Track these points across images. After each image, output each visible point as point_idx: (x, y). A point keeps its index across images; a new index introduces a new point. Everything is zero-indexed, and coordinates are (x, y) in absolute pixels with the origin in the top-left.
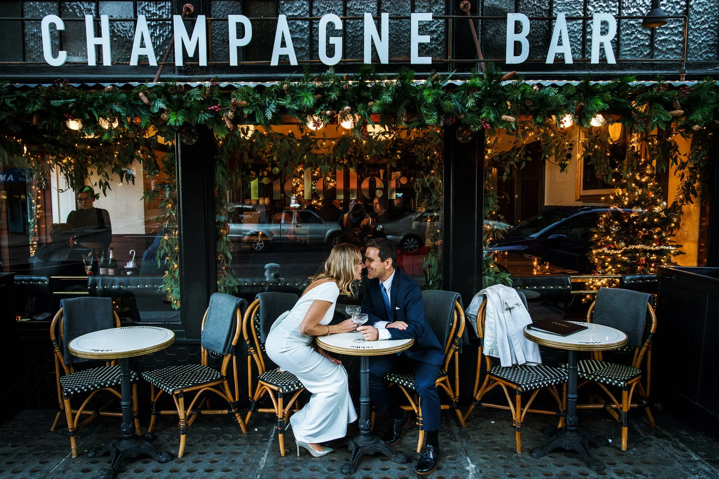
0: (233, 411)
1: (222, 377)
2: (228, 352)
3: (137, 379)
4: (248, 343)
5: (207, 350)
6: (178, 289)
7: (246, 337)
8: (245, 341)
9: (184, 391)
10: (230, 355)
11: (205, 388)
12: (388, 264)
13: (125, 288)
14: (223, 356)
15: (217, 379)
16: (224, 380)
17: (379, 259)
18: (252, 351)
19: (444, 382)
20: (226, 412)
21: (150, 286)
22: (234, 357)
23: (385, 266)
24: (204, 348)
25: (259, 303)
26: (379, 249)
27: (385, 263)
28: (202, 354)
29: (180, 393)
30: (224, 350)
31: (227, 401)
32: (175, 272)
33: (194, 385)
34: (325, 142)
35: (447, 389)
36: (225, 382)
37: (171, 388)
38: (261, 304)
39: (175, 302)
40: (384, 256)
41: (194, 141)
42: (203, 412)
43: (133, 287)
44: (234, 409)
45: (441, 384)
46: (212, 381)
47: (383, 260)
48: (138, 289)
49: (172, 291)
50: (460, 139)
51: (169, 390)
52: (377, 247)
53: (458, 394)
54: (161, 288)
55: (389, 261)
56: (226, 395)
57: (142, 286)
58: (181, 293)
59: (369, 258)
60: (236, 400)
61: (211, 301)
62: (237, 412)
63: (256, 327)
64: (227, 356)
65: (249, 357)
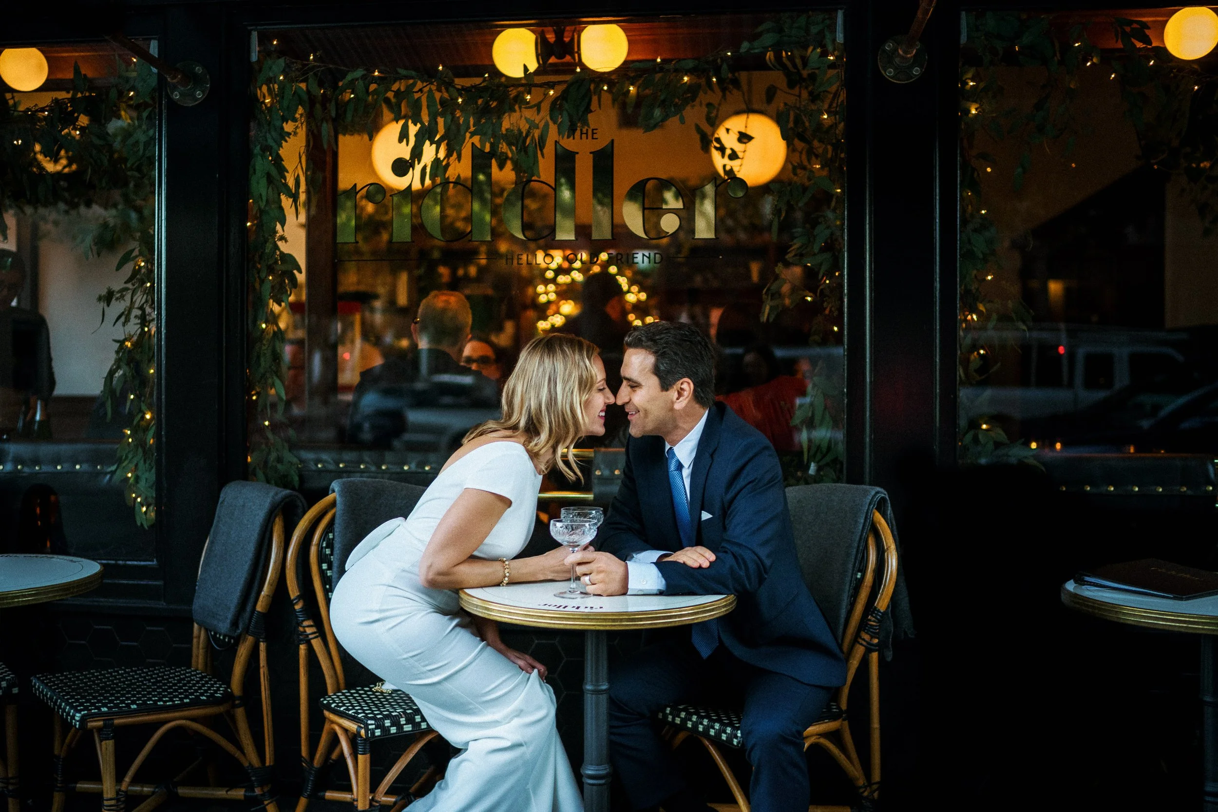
0: (258, 791)
1: (228, 697)
2: (247, 630)
3: (15, 690)
4: (298, 607)
5: (207, 630)
6: (152, 476)
7: (293, 591)
8: (291, 604)
9: (116, 722)
10: (250, 639)
11: (176, 720)
12: (680, 394)
13: (26, 470)
14: (238, 640)
15: (213, 701)
16: (234, 706)
17: (654, 381)
18: (309, 631)
19: (834, 736)
20: (239, 793)
21: (86, 467)
22: (262, 646)
23: (673, 403)
24: (200, 625)
25: (333, 504)
26: (655, 353)
27: (673, 394)
28: (195, 640)
29: (105, 726)
30: (235, 624)
31: (241, 765)
32: (146, 429)
33: (144, 709)
34: (529, 93)
35: (842, 758)
36: (240, 713)
37: (79, 711)
38: (339, 508)
39: (144, 509)
40: (668, 372)
41: (199, 95)
42: (182, 791)
43: (46, 468)
44: (261, 786)
45: (822, 741)
46: (196, 703)
47: (665, 386)
48: (59, 473)
49: (137, 479)
50: (889, 73)
51: (73, 717)
52: (646, 348)
53: (877, 776)
54: (113, 473)
55: (685, 386)
56: (241, 749)
57: (67, 466)
58: (158, 485)
59: (628, 380)
60: (267, 764)
61: (221, 500)
62: (272, 794)
63: (325, 566)
64: (245, 640)
65: (302, 647)
